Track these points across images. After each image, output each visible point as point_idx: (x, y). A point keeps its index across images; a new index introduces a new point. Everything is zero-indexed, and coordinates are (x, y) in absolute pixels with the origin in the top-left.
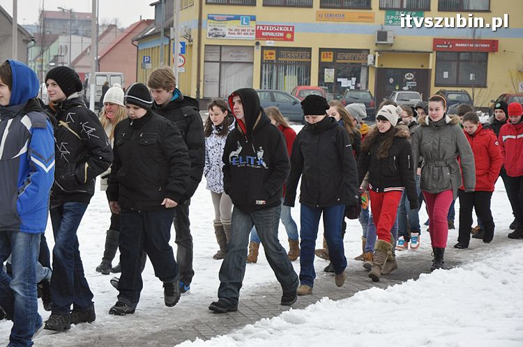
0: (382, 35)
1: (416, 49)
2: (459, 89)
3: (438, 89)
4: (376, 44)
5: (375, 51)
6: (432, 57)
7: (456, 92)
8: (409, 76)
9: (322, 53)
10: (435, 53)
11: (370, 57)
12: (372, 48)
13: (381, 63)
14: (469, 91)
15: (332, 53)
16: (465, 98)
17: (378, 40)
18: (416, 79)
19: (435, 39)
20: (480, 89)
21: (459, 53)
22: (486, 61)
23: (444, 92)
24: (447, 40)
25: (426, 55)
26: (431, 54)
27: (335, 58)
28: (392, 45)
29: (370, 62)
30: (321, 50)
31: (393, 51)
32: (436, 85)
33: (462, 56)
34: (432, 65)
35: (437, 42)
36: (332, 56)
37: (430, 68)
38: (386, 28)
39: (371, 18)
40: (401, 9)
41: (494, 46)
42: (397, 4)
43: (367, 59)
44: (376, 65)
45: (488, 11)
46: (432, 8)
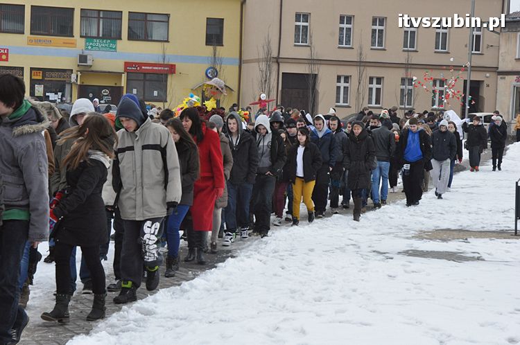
0: (83, 58)
1: (110, 71)
4: (78, 65)
5: (78, 71)
6: (124, 77)
8: (105, 92)
9: (33, 72)
10: (126, 74)
11: (73, 76)
12: (75, 68)
13: (82, 81)
15: (41, 72)
17: (80, 62)
18: (111, 94)
19: (125, 63)
21: (145, 74)
22: (166, 81)
24: (136, 64)
25: (119, 75)
26: (123, 75)
27: (44, 76)
28: (91, 66)
29: (73, 80)
30: (32, 69)
31: (93, 71)
33: (148, 77)
34: (123, 83)
35: (127, 64)
36: (41, 74)
37: (122, 85)
38: (86, 53)
39: (73, 44)
40: (98, 37)
41: (172, 69)
42: (94, 33)
43: (70, 77)
44: (79, 83)
45: (167, 41)
46: (122, 38)
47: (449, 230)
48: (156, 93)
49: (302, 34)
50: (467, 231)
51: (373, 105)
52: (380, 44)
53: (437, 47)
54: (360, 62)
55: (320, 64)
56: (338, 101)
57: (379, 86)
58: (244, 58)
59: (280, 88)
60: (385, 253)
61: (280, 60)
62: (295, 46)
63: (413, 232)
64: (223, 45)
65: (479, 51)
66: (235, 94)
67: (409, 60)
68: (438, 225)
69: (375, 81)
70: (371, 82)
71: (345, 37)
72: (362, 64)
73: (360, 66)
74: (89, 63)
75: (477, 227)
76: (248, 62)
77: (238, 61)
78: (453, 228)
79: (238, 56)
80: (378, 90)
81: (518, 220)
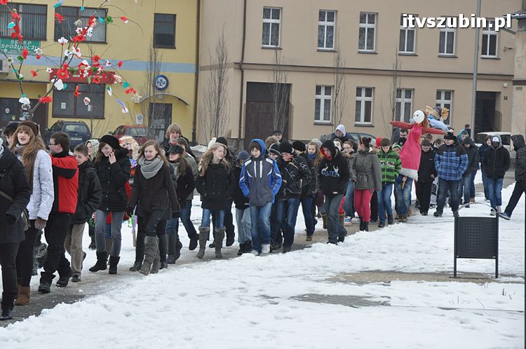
2: (78, 120)
3: (56, 120)
6: (50, 87)
7: (74, 123)
8: (26, 107)
10: (52, 83)
14: (88, 122)
16: (83, 130)
20: (98, 120)
21: (77, 84)
22: (104, 93)
23: (62, 123)
25: (43, 85)
26: (49, 85)
28: (7, 74)
31: (8, 80)
32: (54, 116)
33: (80, 87)
35: (54, 72)
40: (16, 38)
41: (111, 78)
45: (105, 43)
46: (47, 38)
47: (378, 271)
48: (91, 108)
49: (271, 34)
50: (400, 272)
51: (362, 122)
52: (370, 46)
53: (441, 50)
54: (338, 68)
55: (288, 71)
56: (317, 117)
57: (368, 99)
58: (202, 64)
59: (244, 102)
60: (272, 298)
61: (243, 67)
62: (263, 48)
63: (331, 274)
64: (175, 48)
65: (494, 54)
66: (191, 108)
67: (398, 66)
68: (368, 266)
69: (363, 93)
70: (359, 94)
71: (326, 38)
72: (340, 71)
73: (338, 73)
74: (5, 70)
75: (414, 268)
76: (205, 68)
77: (194, 67)
78: (383, 270)
79: (194, 62)
80: (368, 104)
81: (458, 259)
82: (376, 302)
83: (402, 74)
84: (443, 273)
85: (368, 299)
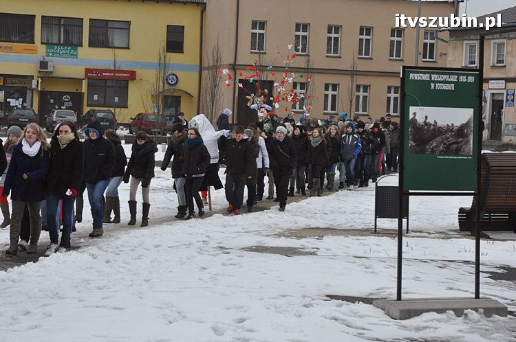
0: (44, 65)
1: (71, 77)
2: (106, 109)
3: (89, 108)
4: (39, 72)
5: (38, 77)
6: (85, 83)
7: (104, 111)
8: (66, 98)
10: (87, 80)
11: (34, 82)
12: (36, 74)
13: (43, 87)
14: (112, 109)
15: (2, 78)
16: (110, 116)
17: (41, 68)
18: (72, 100)
19: (86, 69)
20: (119, 109)
21: (106, 80)
22: (127, 88)
23: (94, 110)
24: (96, 70)
25: (79, 81)
26: (84, 81)
27: (5, 82)
28: (52, 72)
29: (34, 86)
31: (53, 77)
32: (88, 106)
33: (109, 83)
34: (84, 89)
35: (88, 71)
36: (2, 80)
37: (83, 91)
38: (47, 59)
39: (34, 51)
40: (59, 44)
41: (132, 75)
42: (56, 41)
43: (31, 83)
44: (39, 89)
45: (128, 48)
46: (83, 44)
47: (318, 228)
48: (117, 99)
49: (258, 42)
50: (334, 229)
51: (329, 111)
52: (336, 51)
53: (391, 55)
54: (308, 68)
55: (277, 71)
56: (294, 107)
57: (334, 93)
58: (205, 64)
59: (237, 95)
60: (227, 249)
61: (236, 67)
62: (252, 53)
63: (279, 230)
64: (183, 52)
65: (433, 59)
66: (196, 99)
68: (311, 224)
69: (330, 88)
70: (327, 89)
71: (302, 44)
72: (309, 71)
73: (307, 72)
74: (50, 69)
75: (347, 225)
76: (206, 68)
77: (198, 68)
78: (322, 227)
79: (198, 63)
80: (334, 97)
81: (378, 219)
82: (307, 252)
83: (358, 73)
84: (367, 230)
85: (301, 250)
